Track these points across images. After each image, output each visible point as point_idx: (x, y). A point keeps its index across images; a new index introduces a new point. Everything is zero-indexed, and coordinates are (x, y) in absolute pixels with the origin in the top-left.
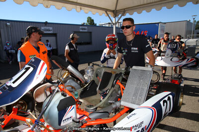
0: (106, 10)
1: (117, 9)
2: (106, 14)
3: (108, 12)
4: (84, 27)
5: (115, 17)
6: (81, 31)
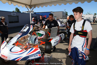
0: (26, 5)
1: (31, 5)
2: (26, 7)
3: (27, 6)
4: (14, 13)
5: (30, 8)
6: (12, 15)
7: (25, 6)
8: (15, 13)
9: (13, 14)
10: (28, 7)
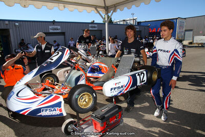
2: (96, 11)
3: (98, 9)
6: (90, 29)
7: (94, 9)
8: (96, 25)
9: (92, 27)
10: (101, 12)
